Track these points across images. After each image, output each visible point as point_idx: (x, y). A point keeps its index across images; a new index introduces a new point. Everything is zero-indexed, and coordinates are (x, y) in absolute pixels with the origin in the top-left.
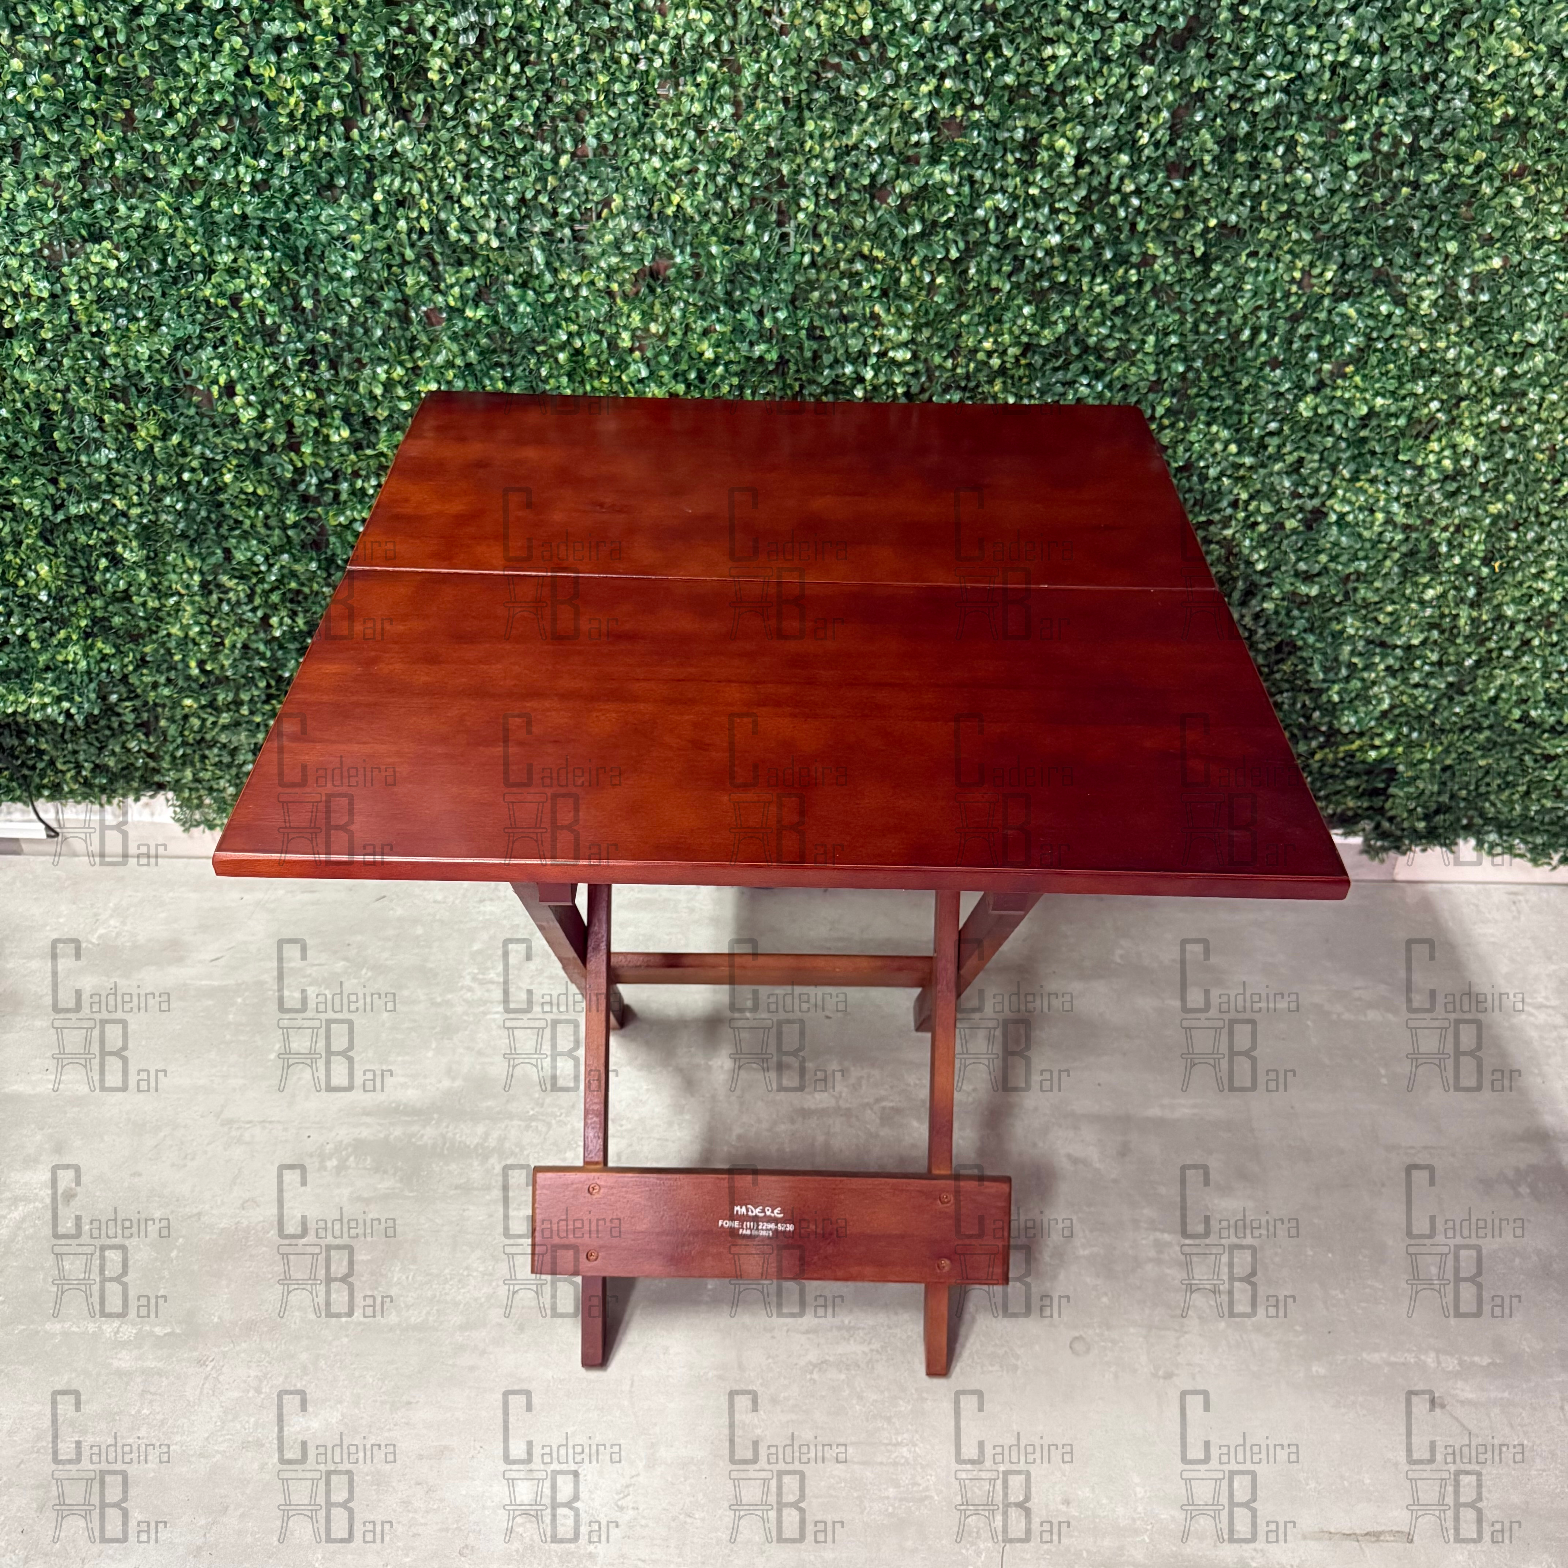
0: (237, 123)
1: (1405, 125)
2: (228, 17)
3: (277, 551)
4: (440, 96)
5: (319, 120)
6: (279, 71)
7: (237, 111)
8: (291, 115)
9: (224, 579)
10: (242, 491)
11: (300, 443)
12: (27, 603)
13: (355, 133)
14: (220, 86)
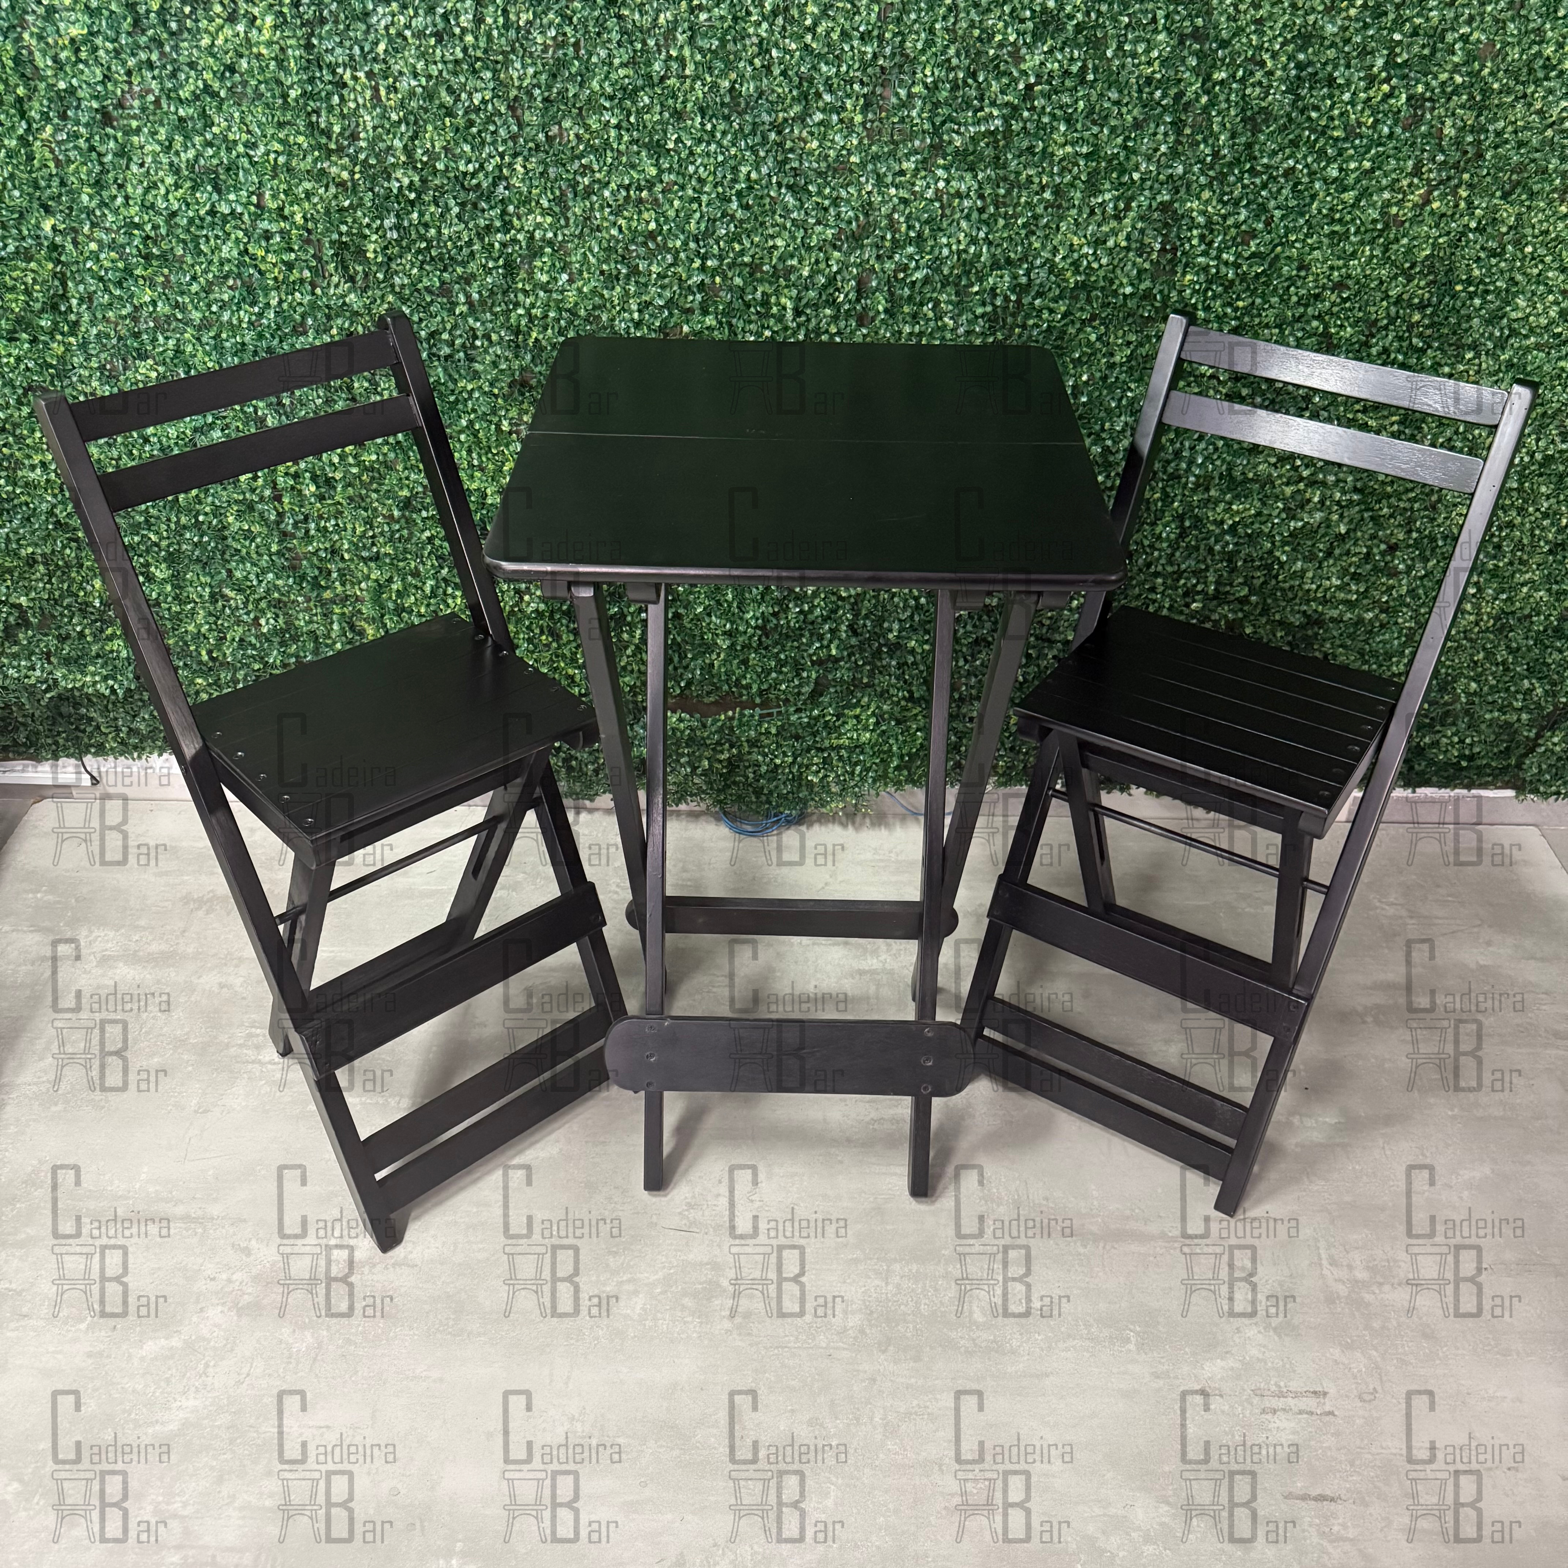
0: (239, 283)
1: (1013, 289)
2: (235, 218)
3: (264, 572)
4: (374, 268)
5: (294, 282)
6: (267, 251)
7: (239, 275)
8: (276, 279)
9: (227, 591)
10: (240, 529)
11: (281, 496)
12: (84, 608)
13: (318, 291)
14: (229, 261)
